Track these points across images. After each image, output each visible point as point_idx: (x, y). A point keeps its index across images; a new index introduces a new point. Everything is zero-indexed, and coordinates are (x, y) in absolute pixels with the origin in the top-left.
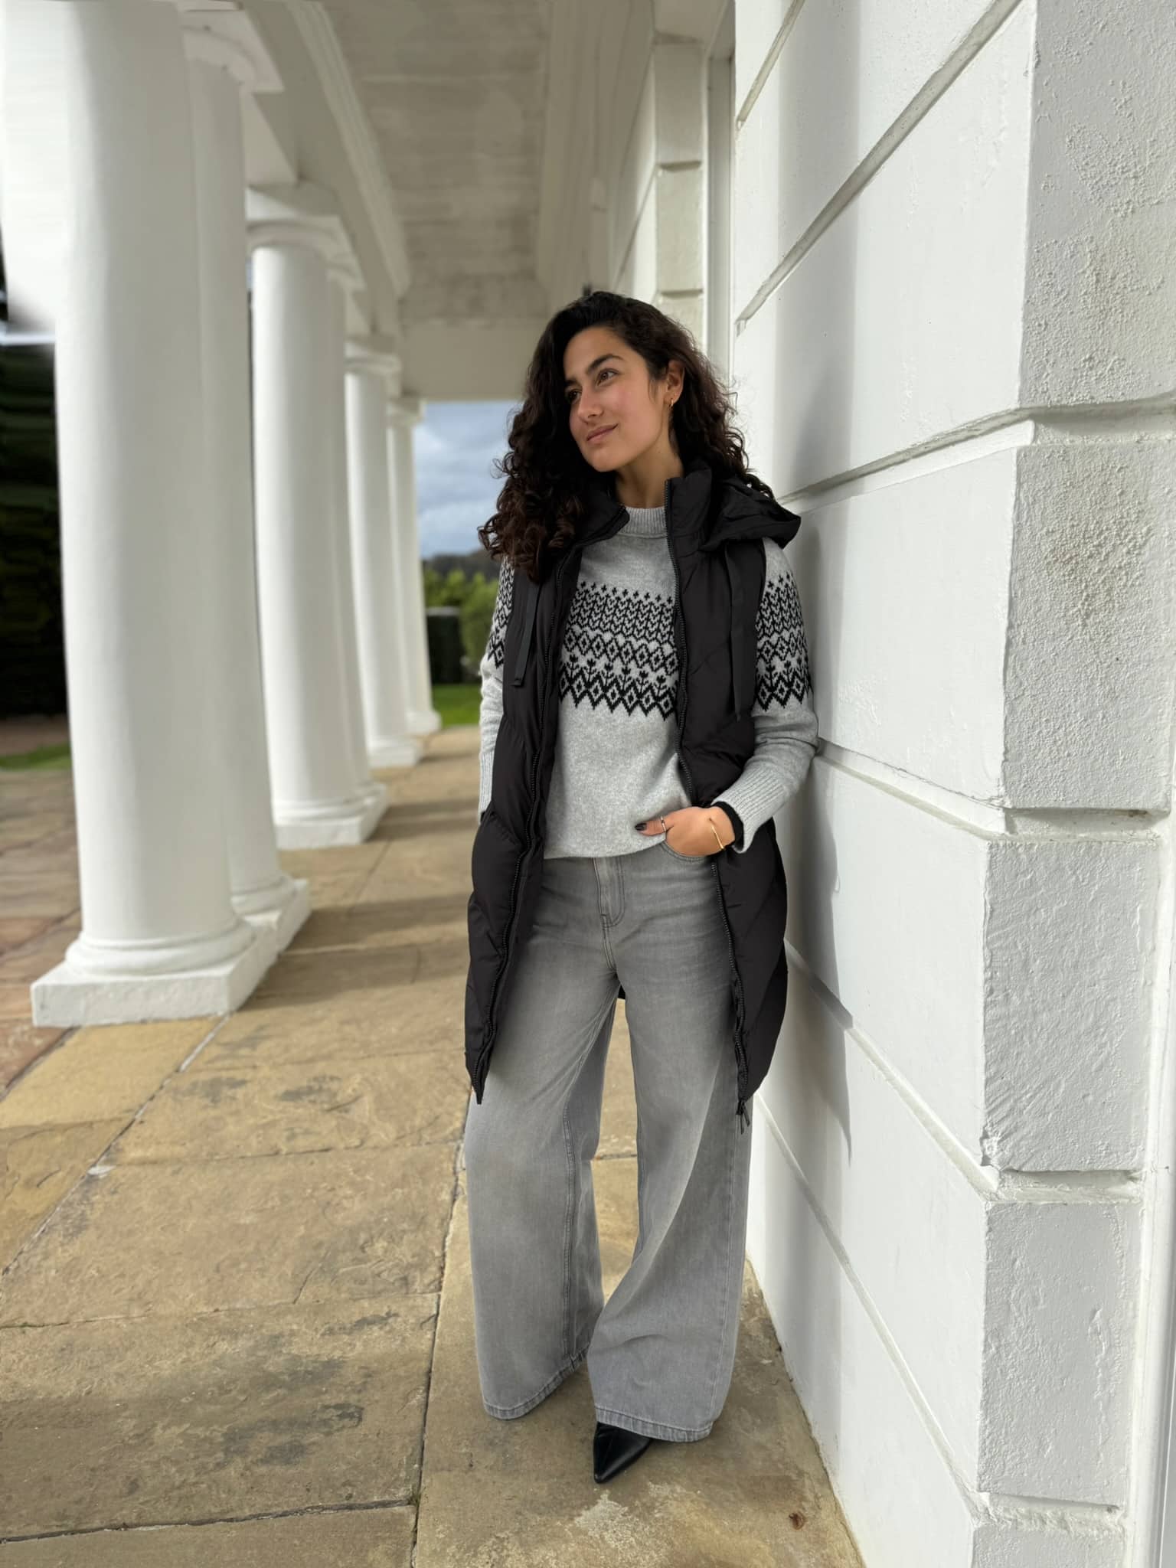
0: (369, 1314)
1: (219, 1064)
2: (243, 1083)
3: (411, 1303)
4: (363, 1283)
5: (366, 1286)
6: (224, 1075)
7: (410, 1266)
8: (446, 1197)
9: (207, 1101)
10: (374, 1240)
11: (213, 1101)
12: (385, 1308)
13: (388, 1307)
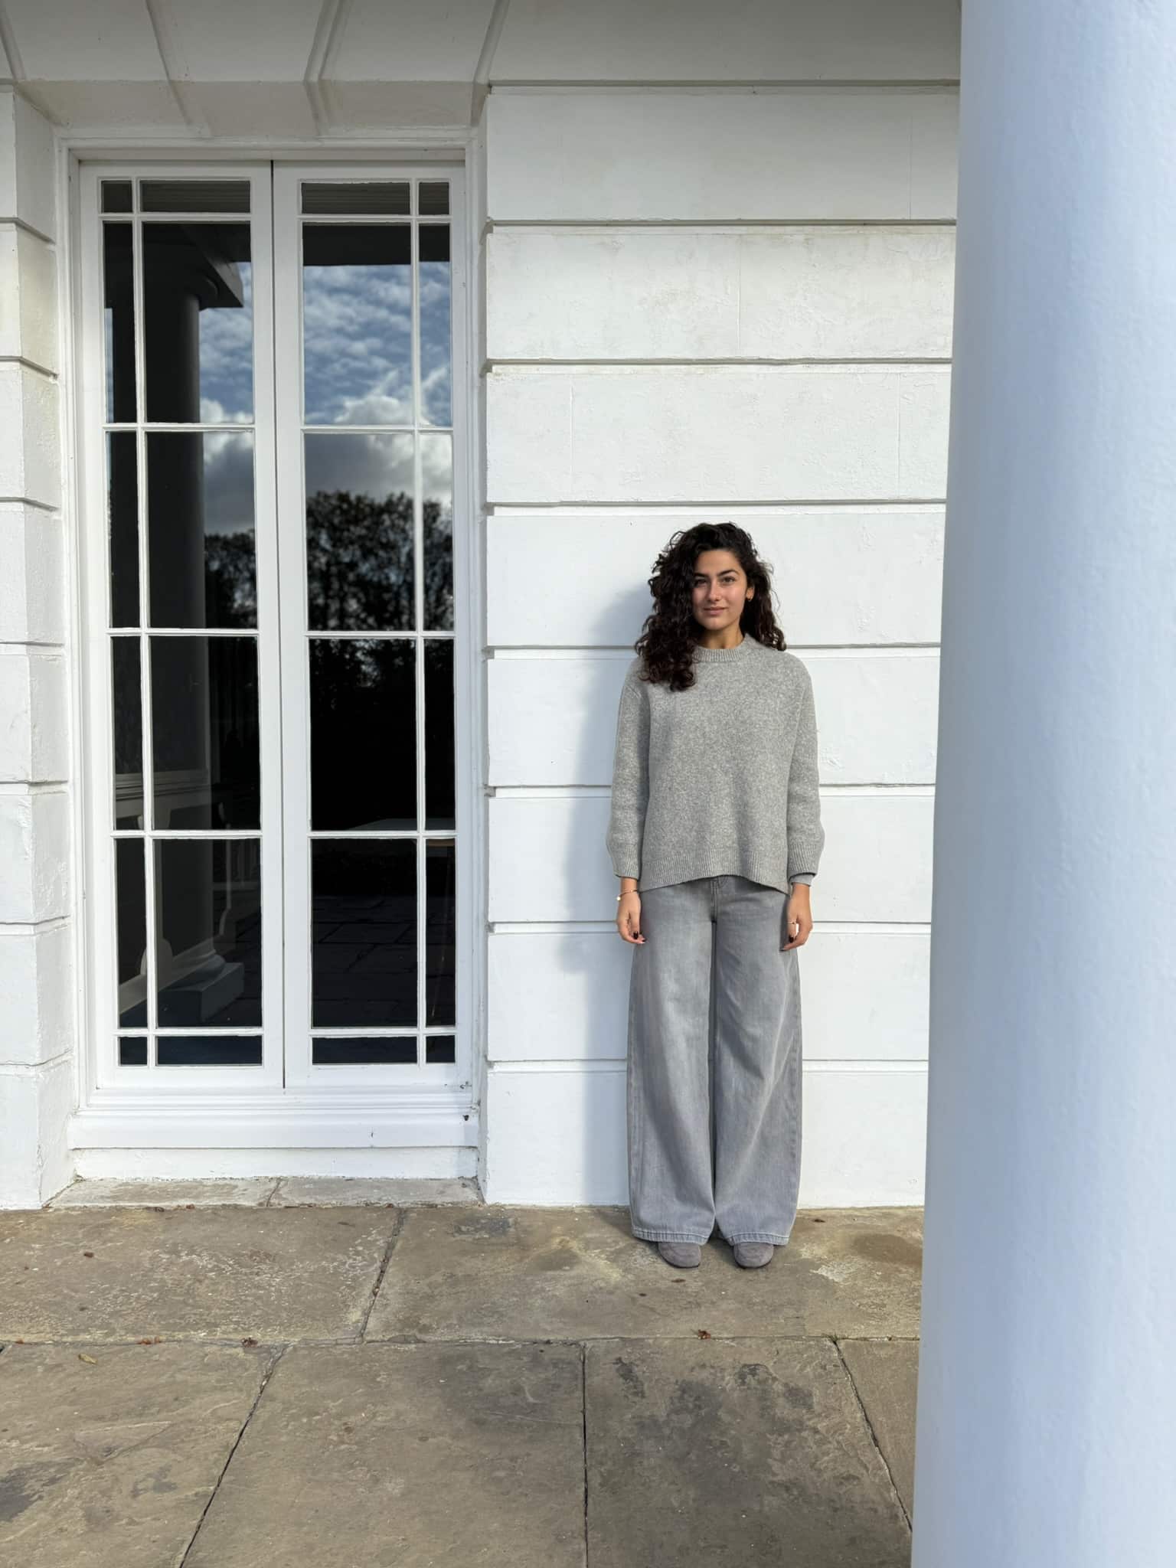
8: (408, 1347)
12: (607, 1366)
13: (605, 1364)
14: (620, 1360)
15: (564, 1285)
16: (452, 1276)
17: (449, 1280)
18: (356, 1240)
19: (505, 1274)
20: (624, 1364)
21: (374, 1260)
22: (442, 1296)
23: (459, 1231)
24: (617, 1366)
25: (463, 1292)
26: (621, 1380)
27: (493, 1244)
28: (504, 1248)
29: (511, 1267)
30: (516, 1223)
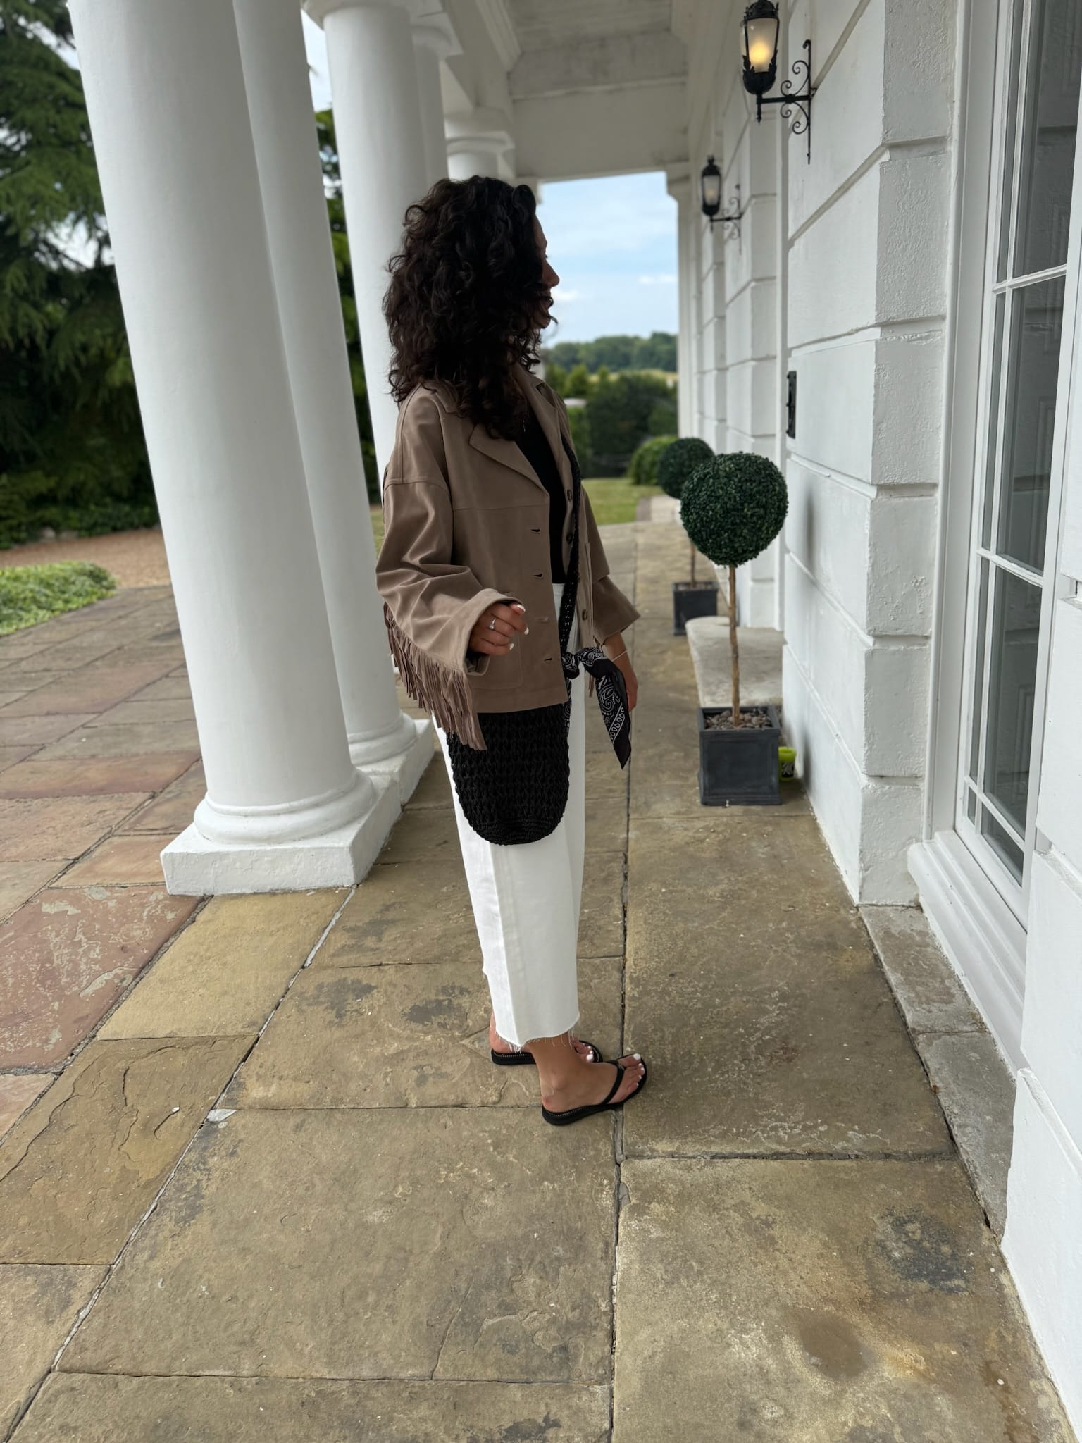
0: (522, 1414)
1: (344, 960)
2: (369, 989)
3: (575, 1401)
4: (512, 1352)
5: (516, 1358)
6: (351, 975)
7: (570, 1327)
8: (607, 1201)
9: (331, 1016)
10: (524, 1272)
11: (339, 1016)
12: (543, 1408)
13: (547, 1405)
14: (556, 1424)
15: (759, 1357)
16: (769, 1225)
17: (757, 1222)
18: (842, 1121)
19: (782, 1282)
20: (542, 1430)
21: (799, 1143)
22: (719, 1219)
23: (899, 1224)
24: (540, 1421)
25: (734, 1240)
26: (509, 1425)
27: (869, 1264)
28: (862, 1277)
29: (804, 1289)
30: (951, 1291)
